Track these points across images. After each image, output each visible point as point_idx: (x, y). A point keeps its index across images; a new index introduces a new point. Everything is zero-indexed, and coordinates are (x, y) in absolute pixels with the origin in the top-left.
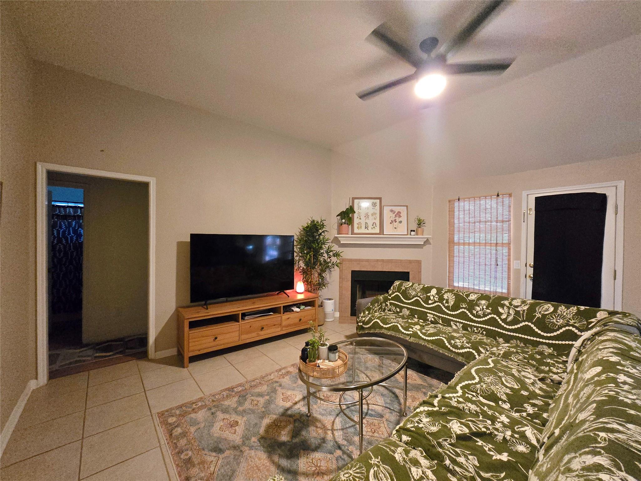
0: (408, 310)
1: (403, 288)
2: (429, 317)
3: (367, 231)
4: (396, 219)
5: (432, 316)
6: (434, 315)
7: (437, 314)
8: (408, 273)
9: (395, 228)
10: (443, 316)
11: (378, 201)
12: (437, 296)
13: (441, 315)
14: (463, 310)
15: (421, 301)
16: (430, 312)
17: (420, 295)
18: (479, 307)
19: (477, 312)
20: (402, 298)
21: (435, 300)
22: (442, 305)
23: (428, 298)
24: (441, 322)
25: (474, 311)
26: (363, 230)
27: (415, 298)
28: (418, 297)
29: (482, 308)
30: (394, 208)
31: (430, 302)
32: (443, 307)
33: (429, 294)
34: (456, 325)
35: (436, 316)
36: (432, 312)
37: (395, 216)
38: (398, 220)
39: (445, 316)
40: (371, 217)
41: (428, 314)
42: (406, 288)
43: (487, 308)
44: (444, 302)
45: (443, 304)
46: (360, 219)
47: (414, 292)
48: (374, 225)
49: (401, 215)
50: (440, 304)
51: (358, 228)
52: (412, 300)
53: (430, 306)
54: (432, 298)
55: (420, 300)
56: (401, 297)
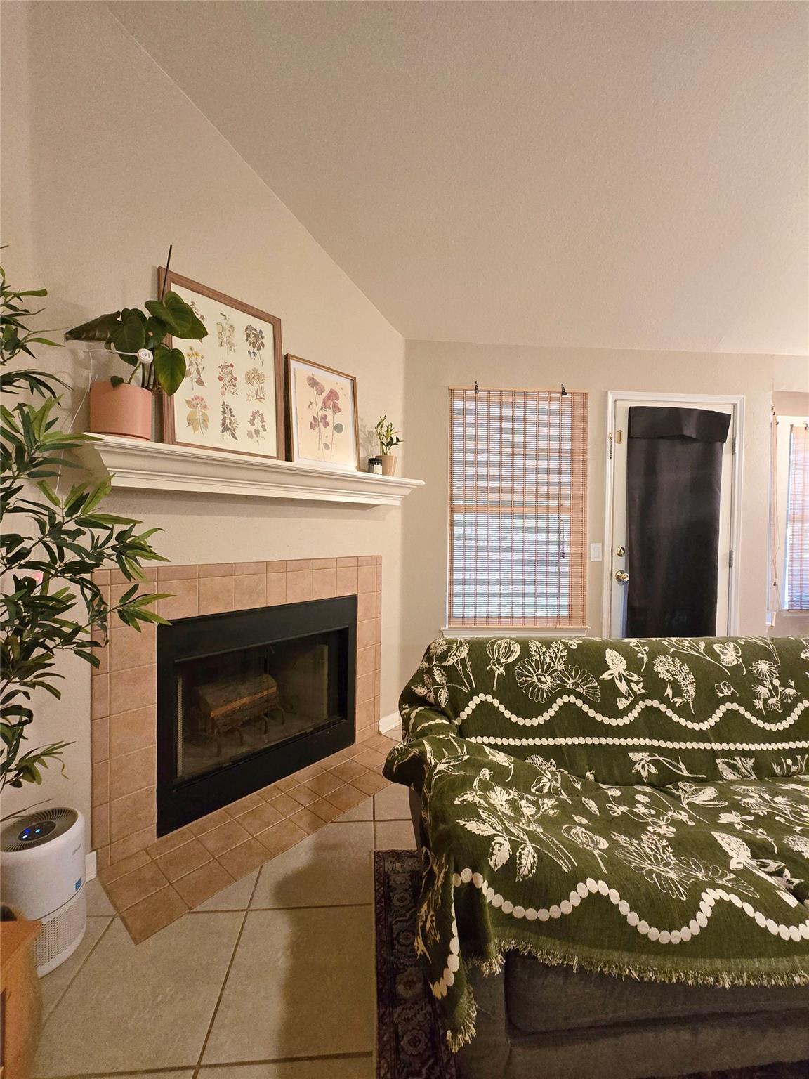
0: (548, 760)
1: (499, 670)
2: (638, 767)
4: (326, 417)
5: (646, 756)
6: (651, 750)
7: (662, 744)
10: (683, 745)
12: (635, 678)
13: (676, 745)
14: (729, 706)
15: (585, 708)
16: (636, 742)
17: (576, 684)
18: (763, 685)
19: (765, 702)
20: (507, 714)
21: (634, 692)
22: (663, 708)
23: (610, 690)
24: (685, 773)
25: (756, 702)
27: (560, 702)
28: (569, 693)
29: (770, 687)
31: (622, 704)
32: (669, 713)
33: (606, 676)
34: (734, 767)
35: (659, 750)
36: (642, 742)
38: (333, 419)
39: (689, 745)
41: (631, 755)
42: (508, 667)
43: (784, 684)
44: (669, 692)
45: (664, 700)
47: (549, 678)
50: (656, 704)
52: (551, 712)
53: (627, 720)
54: (622, 686)
55: (579, 703)
56: (502, 708)
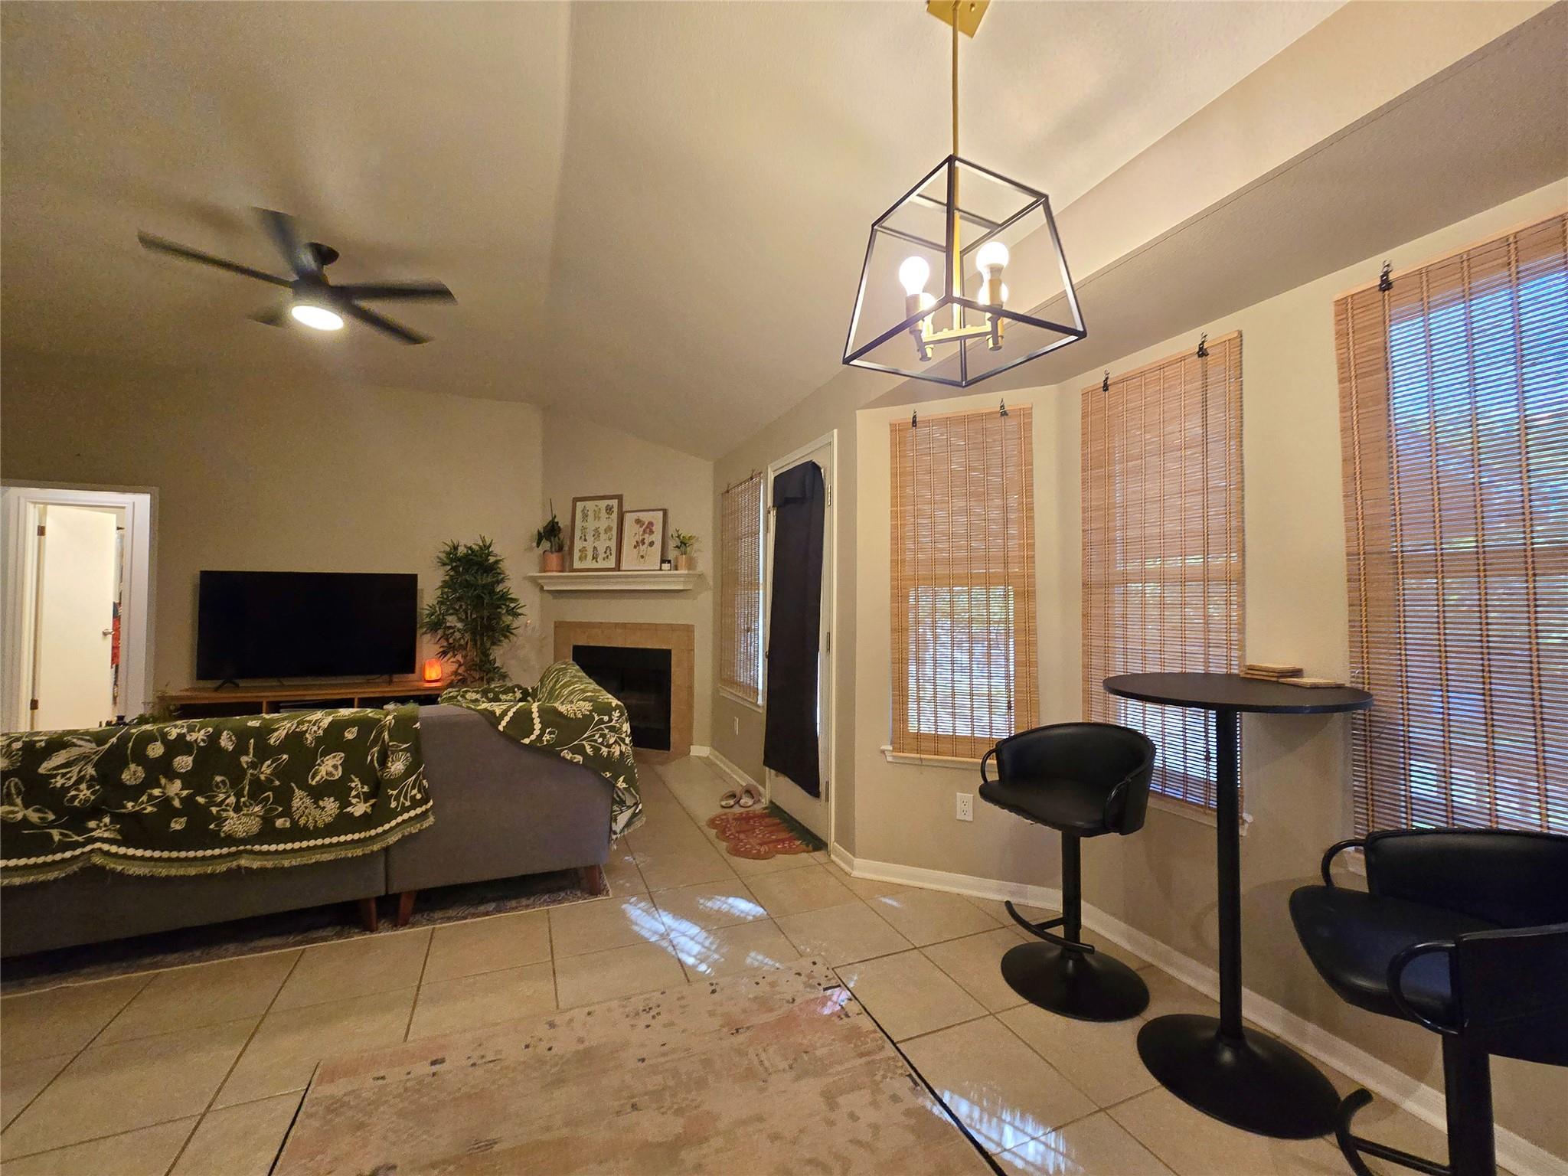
3: (595, 565)
8: (669, 652)
9: (642, 557)
11: (615, 503)
26: (589, 564)
30: (641, 515)
37: (644, 531)
40: (603, 536)
46: (585, 540)
48: (608, 551)
49: (654, 529)
51: (580, 559)
